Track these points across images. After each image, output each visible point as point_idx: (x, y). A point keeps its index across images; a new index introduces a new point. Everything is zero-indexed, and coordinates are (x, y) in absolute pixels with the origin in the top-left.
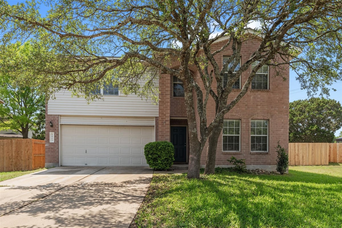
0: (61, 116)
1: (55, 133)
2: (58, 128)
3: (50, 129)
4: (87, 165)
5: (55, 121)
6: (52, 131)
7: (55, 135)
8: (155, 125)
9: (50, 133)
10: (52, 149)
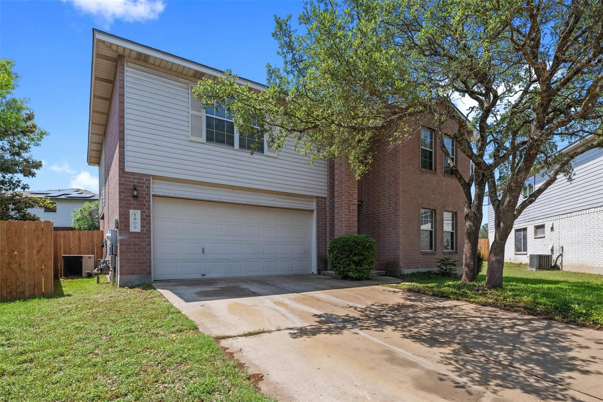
0: (155, 177)
1: (141, 212)
2: (150, 202)
3: (131, 204)
4: (205, 277)
5: (143, 187)
6: (135, 209)
7: (141, 215)
8: (315, 209)
9: (131, 211)
10: (135, 245)
